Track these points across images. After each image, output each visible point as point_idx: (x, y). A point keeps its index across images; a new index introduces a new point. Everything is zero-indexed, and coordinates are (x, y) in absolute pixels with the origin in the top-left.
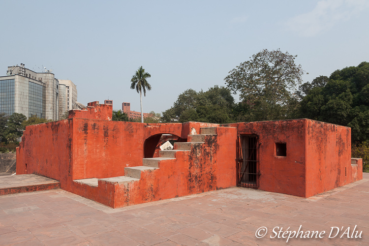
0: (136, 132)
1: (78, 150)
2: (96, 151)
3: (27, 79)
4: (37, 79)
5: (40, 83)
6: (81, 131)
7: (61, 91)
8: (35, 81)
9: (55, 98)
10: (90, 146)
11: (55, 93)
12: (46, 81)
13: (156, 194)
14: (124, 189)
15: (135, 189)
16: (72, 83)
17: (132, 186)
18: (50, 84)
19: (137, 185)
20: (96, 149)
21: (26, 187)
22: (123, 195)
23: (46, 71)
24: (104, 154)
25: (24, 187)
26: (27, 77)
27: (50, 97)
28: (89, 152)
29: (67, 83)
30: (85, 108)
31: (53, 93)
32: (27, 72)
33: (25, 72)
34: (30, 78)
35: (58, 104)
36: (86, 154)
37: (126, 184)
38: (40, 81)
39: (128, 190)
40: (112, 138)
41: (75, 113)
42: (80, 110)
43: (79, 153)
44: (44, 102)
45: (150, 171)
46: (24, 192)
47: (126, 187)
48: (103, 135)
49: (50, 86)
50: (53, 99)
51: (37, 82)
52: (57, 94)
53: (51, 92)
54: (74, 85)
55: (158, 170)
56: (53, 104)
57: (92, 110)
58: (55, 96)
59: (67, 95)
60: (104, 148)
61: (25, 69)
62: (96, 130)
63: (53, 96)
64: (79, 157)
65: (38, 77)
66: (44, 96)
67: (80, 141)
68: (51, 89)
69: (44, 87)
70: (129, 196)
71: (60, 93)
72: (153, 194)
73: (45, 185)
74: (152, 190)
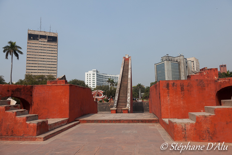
0: (208, 86)
1: (164, 100)
2: (176, 101)
3: (170, 62)
4: (175, 61)
5: (177, 63)
6: (165, 88)
7: (189, 64)
8: (174, 62)
9: (186, 69)
10: (171, 98)
11: (185, 66)
12: (180, 60)
13: (214, 137)
14: (182, 128)
15: (191, 129)
16: (195, 58)
17: (188, 127)
18: (182, 61)
19: (193, 127)
20: (176, 99)
21: (141, 120)
22: (181, 132)
23: (179, 55)
24: (182, 103)
25: (140, 120)
26: (170, 61)
27: (182, 70)
28: (171, 101)
29: (192, 59)
30: (197, 73)
31: (184, 67)
32: (170, 58)
33: (169, 58)
34: (171, 61)
35: (187, 73)
36: (169, 102)
37: (183, 125)
38: (177, 61)
39: (185, 129)
40: (187, 92)
41: (190, 77)
42: (195, 74)
43: (165, 102)
44: (180, 72)
45: (205, 117)
46: (141, 123)
47: (184, 127)
48: (180, 90)
49: (182, 63)
50: (185, 70)
51: (175, 62)
52: (187, 66)
53: (183, 66)
54: (196, 60)
55: (213, 116)
56: (185, 73)
57: (202, 73)
58: (185, 68)
59: (193, 67)
60: (181, 98)
61: (169, 56)
62: (175, 87)
63: (184, 68)
64: (165, 104)
65: (176, 59)
66: (179, 69)
67: (164, 94)
68: (182, 64)
69: (179, 64)
70: (187, 134)
71: (188, 66)
72: (210, 136)
73: (151, 120)
74: (209, 133)
